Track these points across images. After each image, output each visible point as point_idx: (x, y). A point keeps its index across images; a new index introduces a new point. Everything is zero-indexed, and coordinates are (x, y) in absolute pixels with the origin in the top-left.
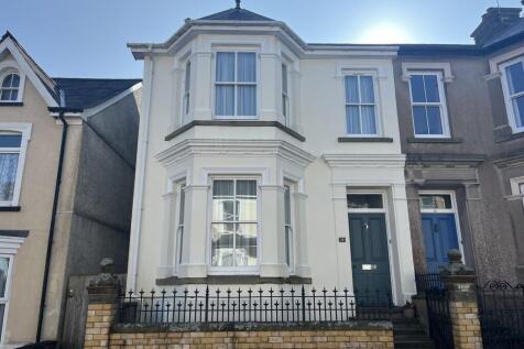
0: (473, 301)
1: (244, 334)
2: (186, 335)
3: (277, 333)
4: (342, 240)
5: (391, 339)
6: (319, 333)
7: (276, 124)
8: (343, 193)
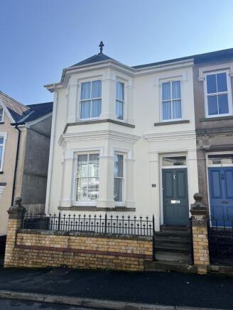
0: (205, 227)
1: (73, 238)
2: (48, 236)
3: (89, 239)
4: (154, 186)
5: (151, 246)
6: (111, 240)
7: (109, 121)
8: (156, 157)
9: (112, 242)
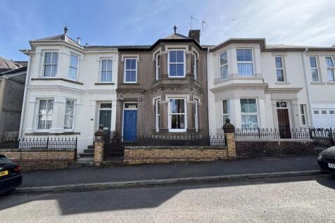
1: (24, 153)
4: (92, 120)
7: (61, 79)
8: (94, 103)
9: (50, 154)
